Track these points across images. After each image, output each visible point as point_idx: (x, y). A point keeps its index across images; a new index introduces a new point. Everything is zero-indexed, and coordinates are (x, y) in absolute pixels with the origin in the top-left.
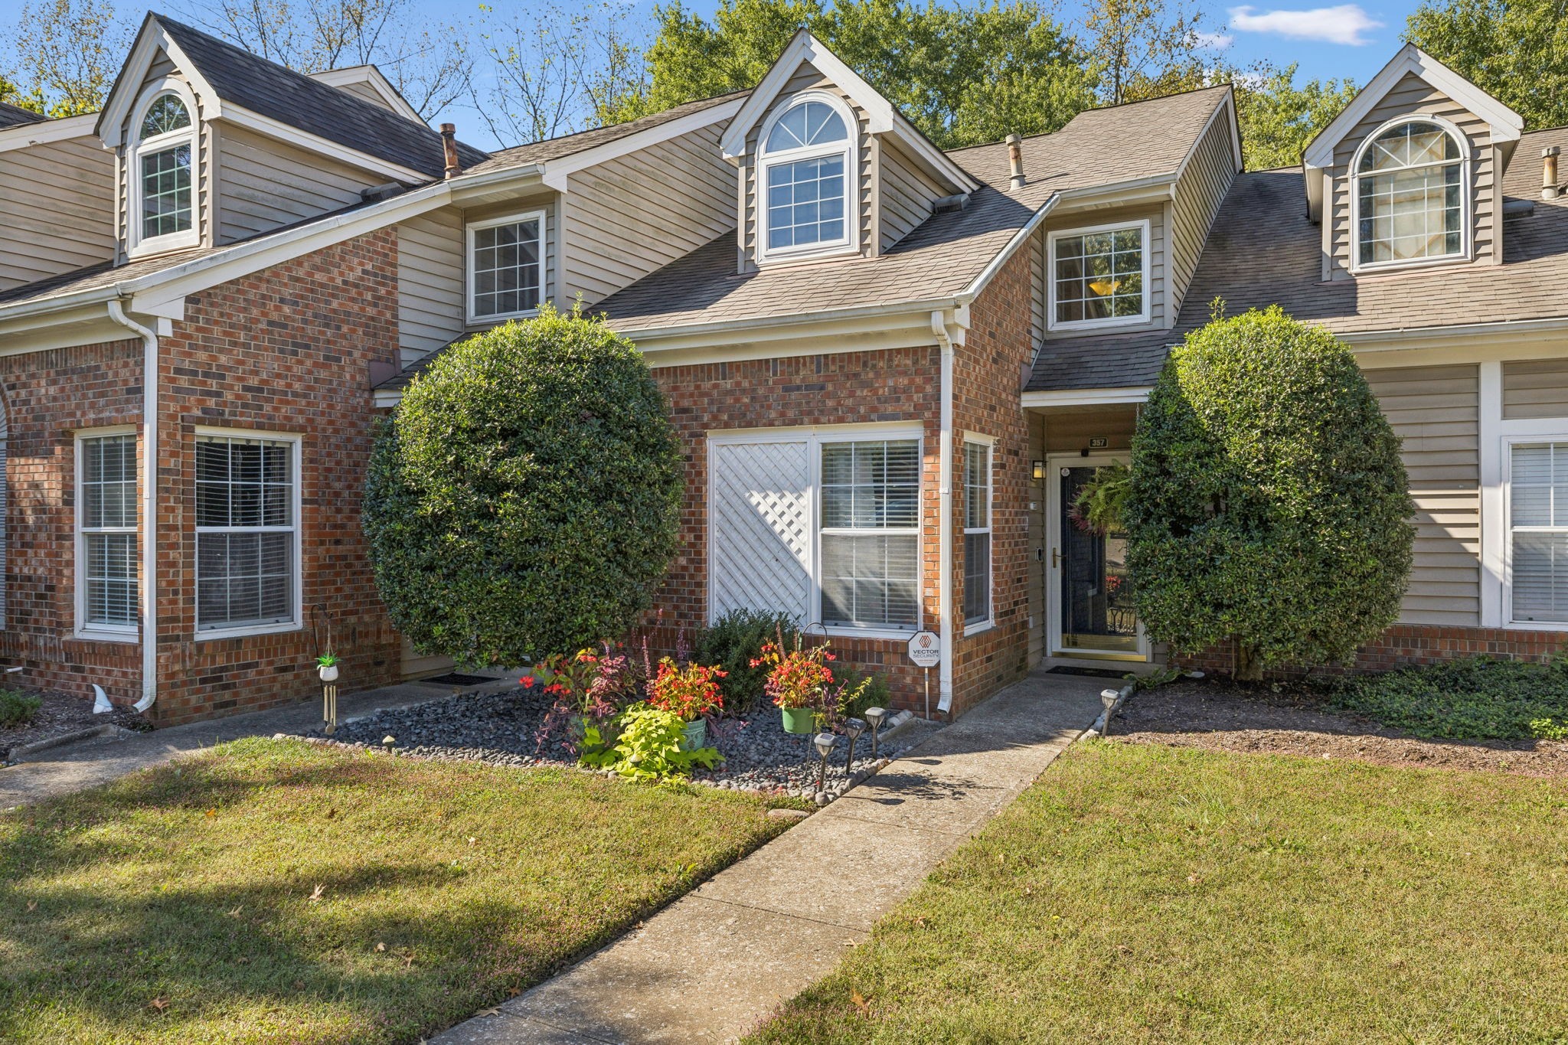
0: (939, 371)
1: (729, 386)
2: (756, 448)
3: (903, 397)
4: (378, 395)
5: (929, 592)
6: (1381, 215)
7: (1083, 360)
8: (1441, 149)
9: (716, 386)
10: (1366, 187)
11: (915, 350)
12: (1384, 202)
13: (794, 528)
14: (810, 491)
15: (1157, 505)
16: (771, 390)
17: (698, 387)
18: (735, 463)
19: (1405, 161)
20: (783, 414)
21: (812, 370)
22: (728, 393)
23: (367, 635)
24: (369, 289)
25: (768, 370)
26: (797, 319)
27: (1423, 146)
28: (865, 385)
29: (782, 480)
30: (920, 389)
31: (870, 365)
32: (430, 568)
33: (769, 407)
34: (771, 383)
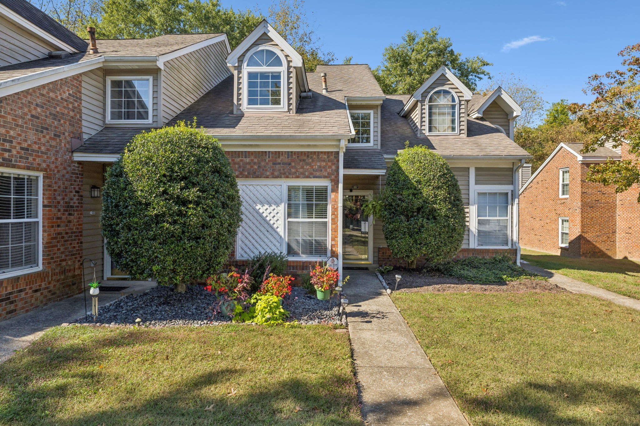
0: (338, 161)
1: (248, 161)
2: (259, 186)
3: (323, 170)
4: (75, 154)
5: (333, 243)
6: (434, 118)
7: (355, 158)
8: (450, 99)
9: (241, 160)
10: (430, 108)
11: (328, 152)
12: (435, 113)
13: (275, 219)
14: (283, 204)
15: (396, 211)
16: (267, 164)
17: (233, 160)
18: (249, 192)
19: (441, 101)
20: (272, 174)
21: (285, 157)
22: (249, 163)
23: (70, 271)
24: (71, 103)
25: (266, 155)
26: (286, 137)
27: (446, 98)
28: (307, 164)
29: (270, 200)
30: (330, 167)
31: (310, 157)
32: (154, 239)
33: (266, 170)
34: (267, 161)
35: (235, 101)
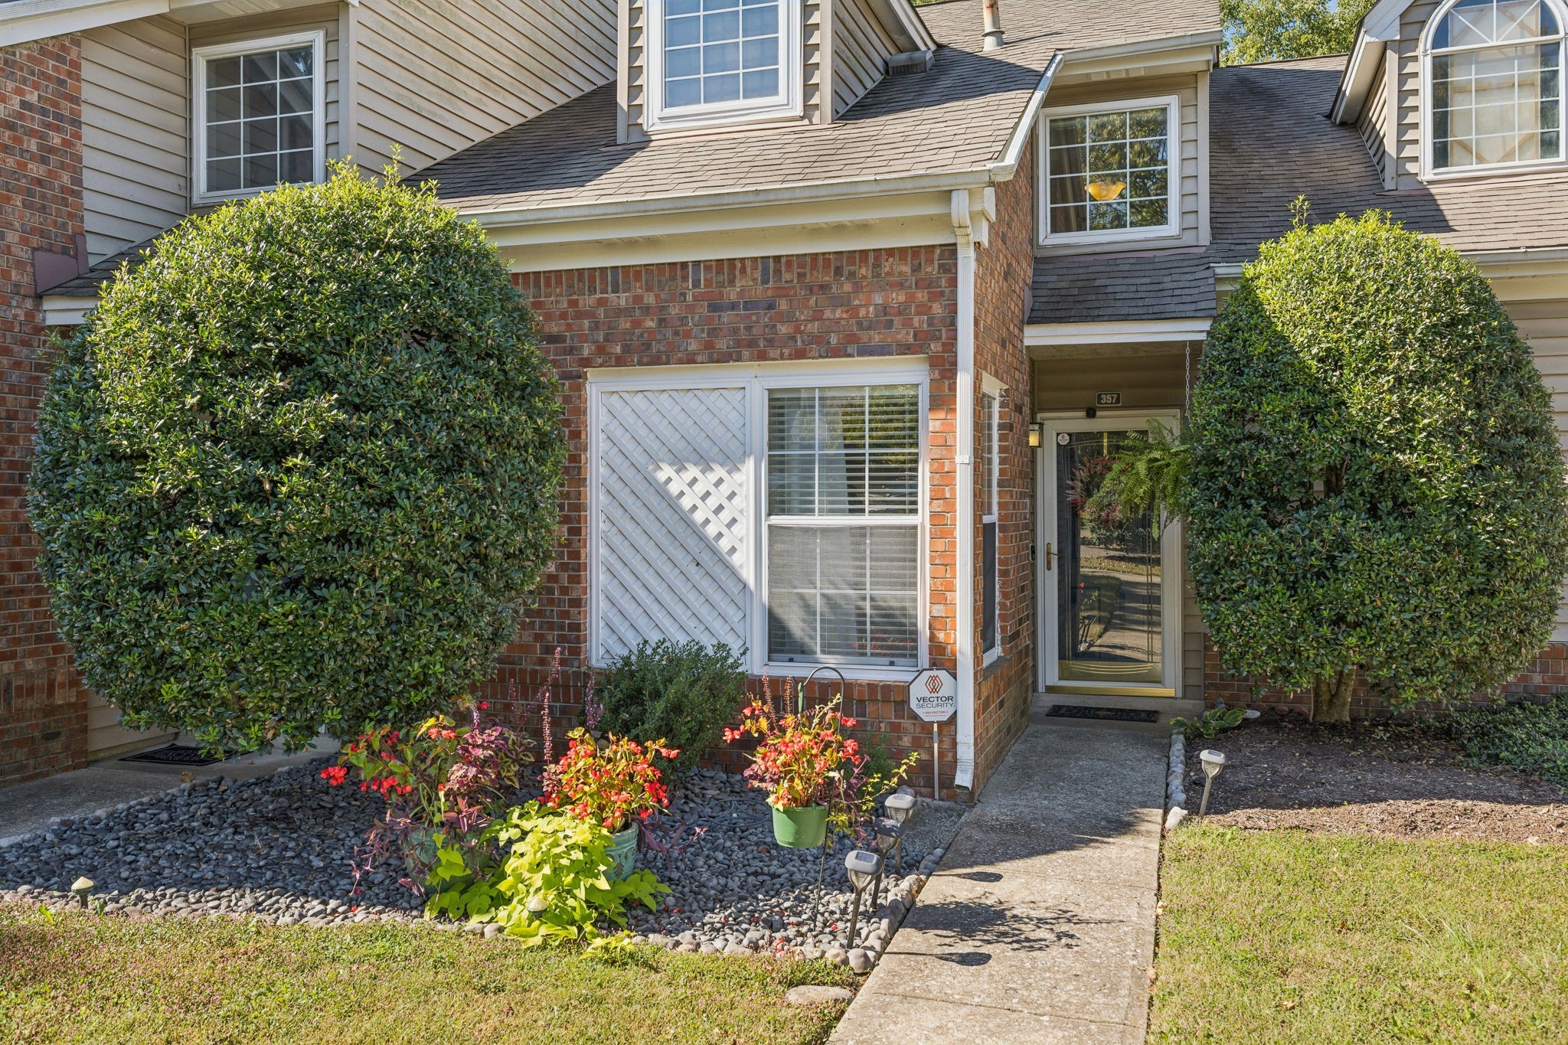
0: (953, 282)
1: (623, 303)
2: (665, 396)
3: (897, 320)
4: (47, 305)
5: (939, 610)
6: (1458, 106)
8: (1534, 22)
9: (602, 302)
10: (1441, 68)
11: (916, 250)
12: (1464, 89)
13: (725, 516)
14: (750, 463)
15: (1238, 482)
16: (691, 309)
17: (573, 304)
18: (631, 419)
19: (1490, 37)
20: (709, 346)
21: (754, 280)
22: (626, 312)
23: (31, 691)
24: (32, 133)
25: (685, 278)
26: (741, 199)
27: (1513, 19)
28: (836, 302)
29: (706, 445)
30: (924, 309)
31: (845, 273)
32: (157, 586)
33: (687, 335)
34: (689, 297)
35: (622, 99)
